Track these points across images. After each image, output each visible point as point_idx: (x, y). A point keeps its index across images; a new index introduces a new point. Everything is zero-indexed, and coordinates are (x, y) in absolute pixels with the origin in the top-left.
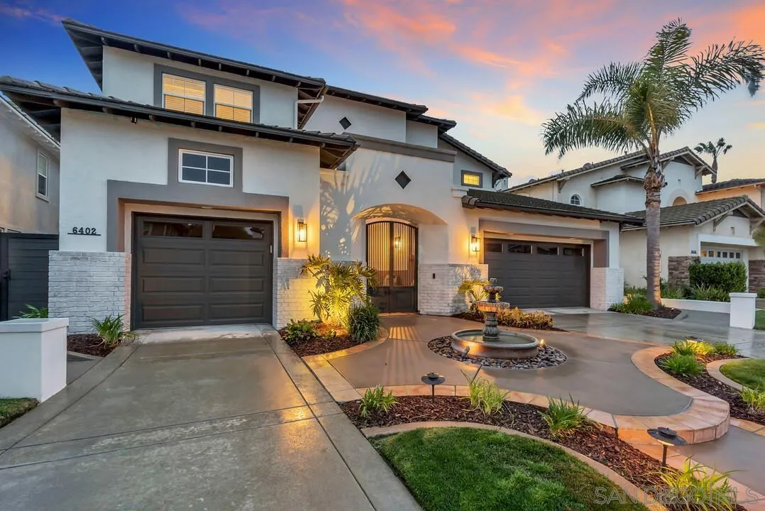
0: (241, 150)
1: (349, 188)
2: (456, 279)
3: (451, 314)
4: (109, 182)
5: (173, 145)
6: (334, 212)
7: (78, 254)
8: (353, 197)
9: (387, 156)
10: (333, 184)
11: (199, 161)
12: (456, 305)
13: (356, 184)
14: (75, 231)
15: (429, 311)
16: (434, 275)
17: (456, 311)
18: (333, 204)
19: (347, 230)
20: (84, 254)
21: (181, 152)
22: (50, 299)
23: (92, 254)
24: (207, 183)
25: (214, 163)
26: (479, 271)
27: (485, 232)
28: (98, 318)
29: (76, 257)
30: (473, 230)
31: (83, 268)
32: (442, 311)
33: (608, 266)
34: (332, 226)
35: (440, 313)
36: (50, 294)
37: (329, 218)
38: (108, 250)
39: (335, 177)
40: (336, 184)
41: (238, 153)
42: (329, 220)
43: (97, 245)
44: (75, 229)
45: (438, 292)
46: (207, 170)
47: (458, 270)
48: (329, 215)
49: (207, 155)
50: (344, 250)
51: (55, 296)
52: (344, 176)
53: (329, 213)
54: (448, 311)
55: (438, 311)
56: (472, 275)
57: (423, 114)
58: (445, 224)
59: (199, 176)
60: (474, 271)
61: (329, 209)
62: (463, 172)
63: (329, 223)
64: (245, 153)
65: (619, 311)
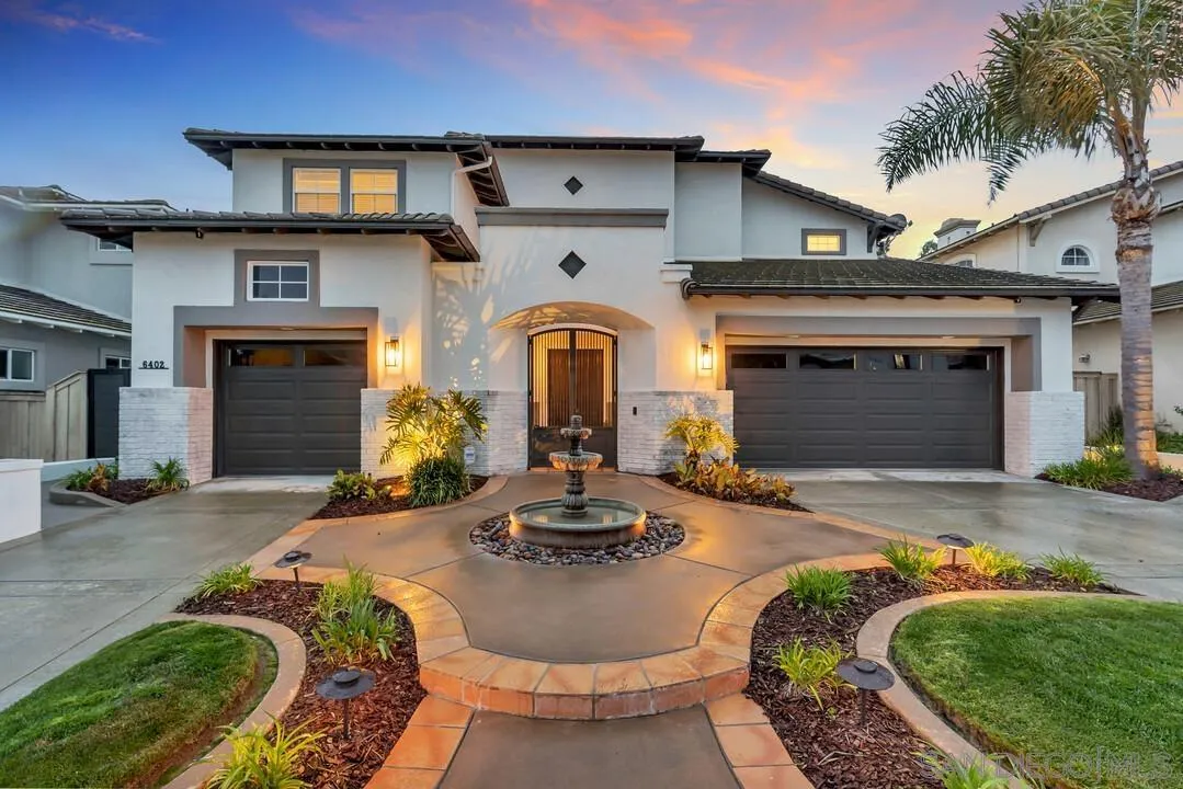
0: (317, 252)
1: (484, 287)
2: (667, 414)
3: (658, 473)
4: (176, 308)
5: (241, 257)
6: (463, 322)
7: (145, 390)
8: (491, 298)
9: (547, 233)
10: (462, 283)
11: (272, 272)
12: (668, 457)
13: (496, 279)
14: (145, 366)
15: (629, 466)
16: (635, 409)
17: (668, 468)
18: (461, 311)
19: (483, 347)
20: (150, 390)
21: (250, 265)
22: (120, 440)
23: (158, 390)
24: (280, 299)
25: (290, 273)
26: (714, 402)
27: (726, 335)
28: (159, 462)
29: (143, 394)
30: (704, 334)
31: (149, 406)
32: (646, 467)
33: (1040, 389)
34: (459, 342)
35: (643, 470)
36: (121, 434)
37: (455, 330)
38: (175, 385)
39: (463, 272)
40: (466, 282)
41: (313, 257)
42: (455, 334)
43: (164, 380)
44: (145, 363)
45: (641, 436)
46: (280, 282)
47: (673, 402)
48: (455, 327)
49: (280, 264)
50: (478, 375)
51: (125, 436)
52: (476, 269)
53: (455, 323)
54: (652, 466)
55: (640, 466)
56: (699, 408)
57: (702, 149)
58: (650, 328)
59: (272, 291)
60: (702, 402)
61: (455, 318)
62: (806, 233)
63: (454, 338)
64: (322, 255)
65: (1053, 480)
